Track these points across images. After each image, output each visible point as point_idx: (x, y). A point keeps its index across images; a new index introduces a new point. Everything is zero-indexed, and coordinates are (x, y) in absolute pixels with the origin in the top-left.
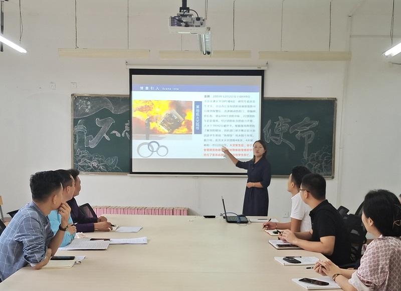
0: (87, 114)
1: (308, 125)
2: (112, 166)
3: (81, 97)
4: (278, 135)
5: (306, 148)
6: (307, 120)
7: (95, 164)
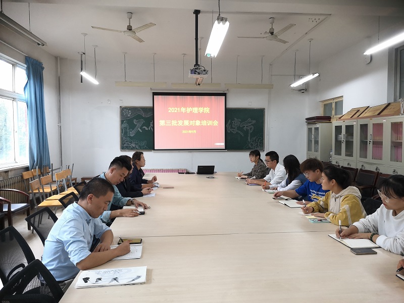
0: (129, 117)
1: (250, 123)
2: (143, 146)
3: (126, 108)
4: (234, 128)
5: (249, 135)
6: (249, 120)
7: (134, 146)
